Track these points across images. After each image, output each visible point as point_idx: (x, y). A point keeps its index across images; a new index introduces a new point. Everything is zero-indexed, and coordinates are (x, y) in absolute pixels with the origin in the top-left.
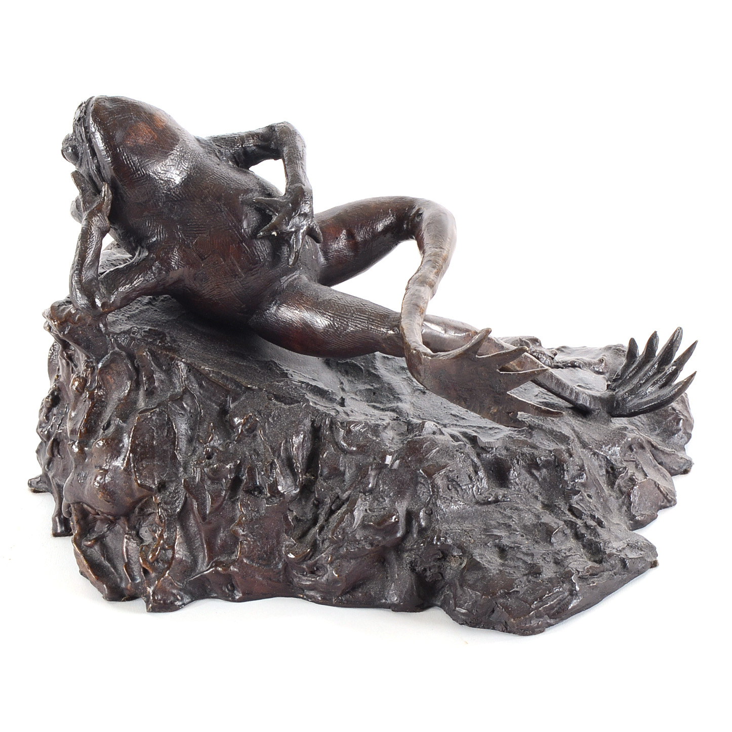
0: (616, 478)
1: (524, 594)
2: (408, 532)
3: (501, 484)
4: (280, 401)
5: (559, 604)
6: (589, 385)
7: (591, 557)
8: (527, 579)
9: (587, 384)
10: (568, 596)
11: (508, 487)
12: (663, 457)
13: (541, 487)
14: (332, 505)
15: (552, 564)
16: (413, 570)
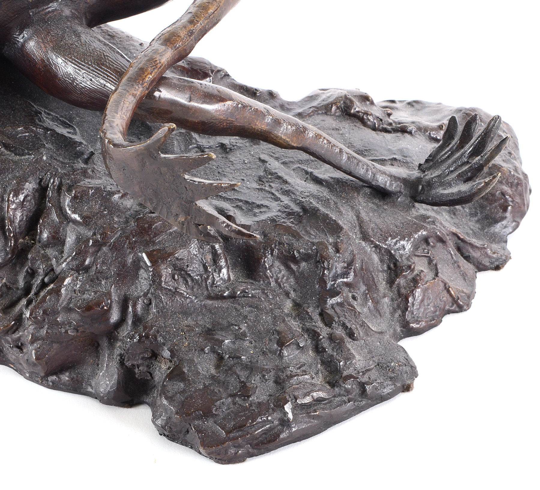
0: (397, 276)
1: (224, 419)
2: (122, 320)
3: (249, 275)
4: (10, 151)
5: (265, 433)
6: (407, 159)
7: (327, 376)
8: (233, 401)
9: (406, 157)
10: (278, 425)
11: (255, 280)
12: (471, 251)
13: (297, 283)
14: (44, 278)
15: (271, 383)
16: (122, 363)
